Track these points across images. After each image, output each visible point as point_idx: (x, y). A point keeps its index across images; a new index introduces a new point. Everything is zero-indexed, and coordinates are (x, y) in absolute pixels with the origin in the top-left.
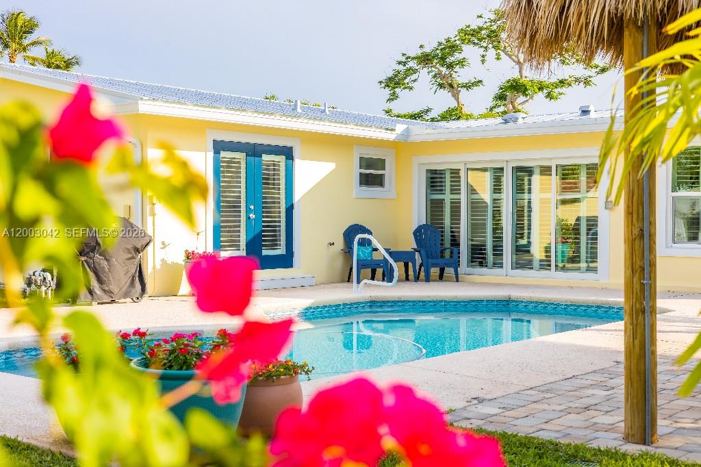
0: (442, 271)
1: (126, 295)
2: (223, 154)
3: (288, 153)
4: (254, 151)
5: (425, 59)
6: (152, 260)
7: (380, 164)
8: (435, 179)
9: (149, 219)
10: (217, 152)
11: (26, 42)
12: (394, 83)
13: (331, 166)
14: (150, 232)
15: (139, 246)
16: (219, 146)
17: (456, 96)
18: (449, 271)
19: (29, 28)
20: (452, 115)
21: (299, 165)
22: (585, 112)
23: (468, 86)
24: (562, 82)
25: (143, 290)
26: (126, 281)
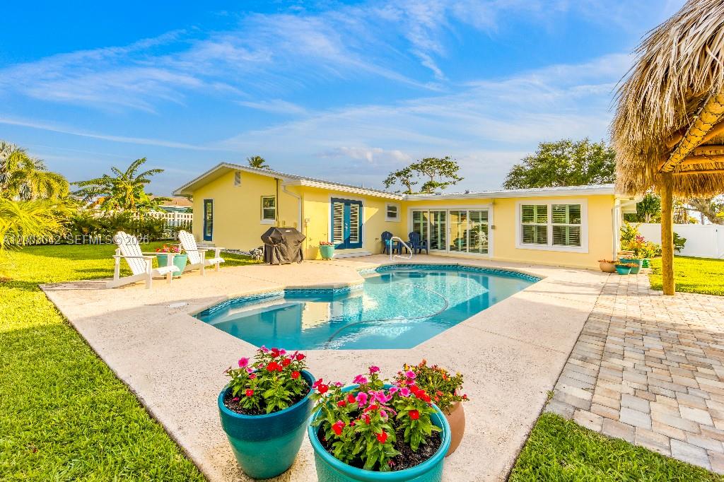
0: (420, 250)
1: (294, 261)
2: (335, 203)
3: (360, 203)
4: (347, 203)
5: (399, 174)
6: (305, 246)
7: (394, 209)
8: (416, 215)
9: (305, 229)
10: (332, 203)
11: (260, 166)
12: (388, 182)
13: (377, 210)
14: (305, 235)
15: (300, 240)
16: (333, 200)
17: (409, 187)
18: (423, 250)
19: (261, 161)
20: (409, 192)
21: (365, 209)
22: (467, 192)
23: (413, 184)
24: (446, 184)
25: (302, 259)
26: (294, 255)
